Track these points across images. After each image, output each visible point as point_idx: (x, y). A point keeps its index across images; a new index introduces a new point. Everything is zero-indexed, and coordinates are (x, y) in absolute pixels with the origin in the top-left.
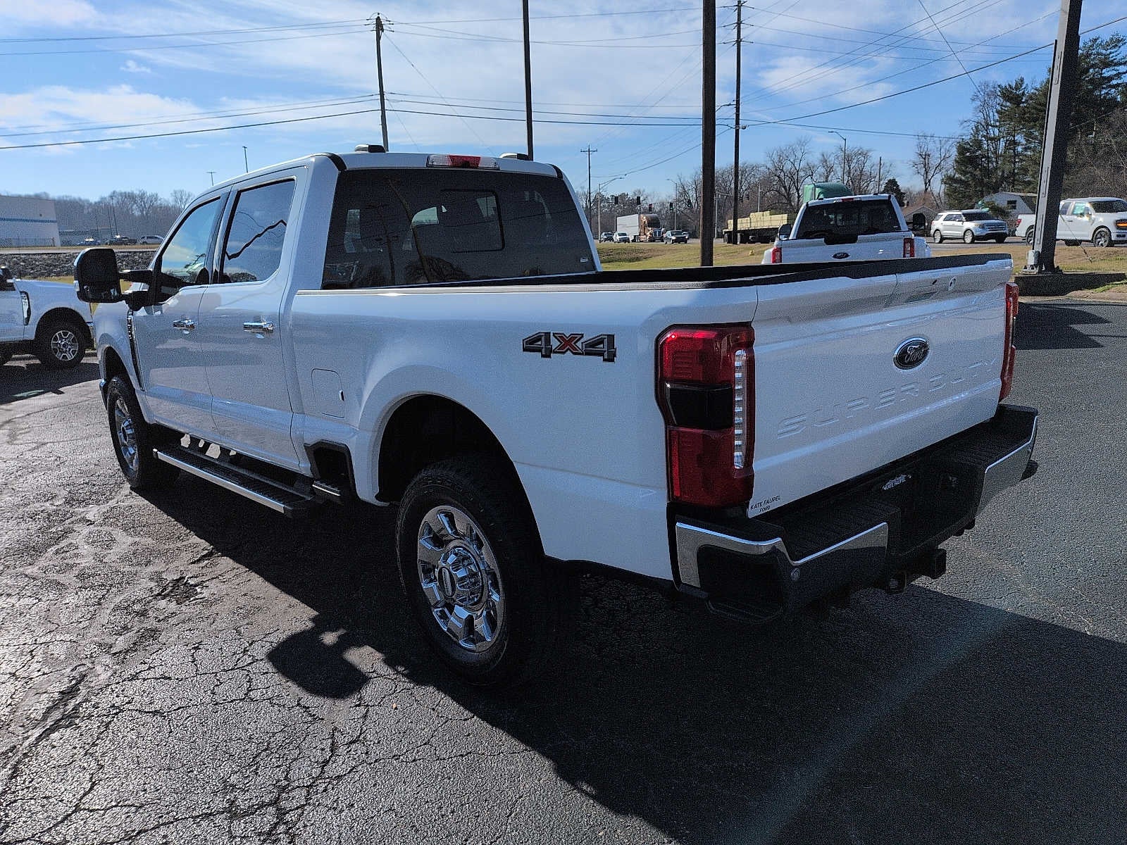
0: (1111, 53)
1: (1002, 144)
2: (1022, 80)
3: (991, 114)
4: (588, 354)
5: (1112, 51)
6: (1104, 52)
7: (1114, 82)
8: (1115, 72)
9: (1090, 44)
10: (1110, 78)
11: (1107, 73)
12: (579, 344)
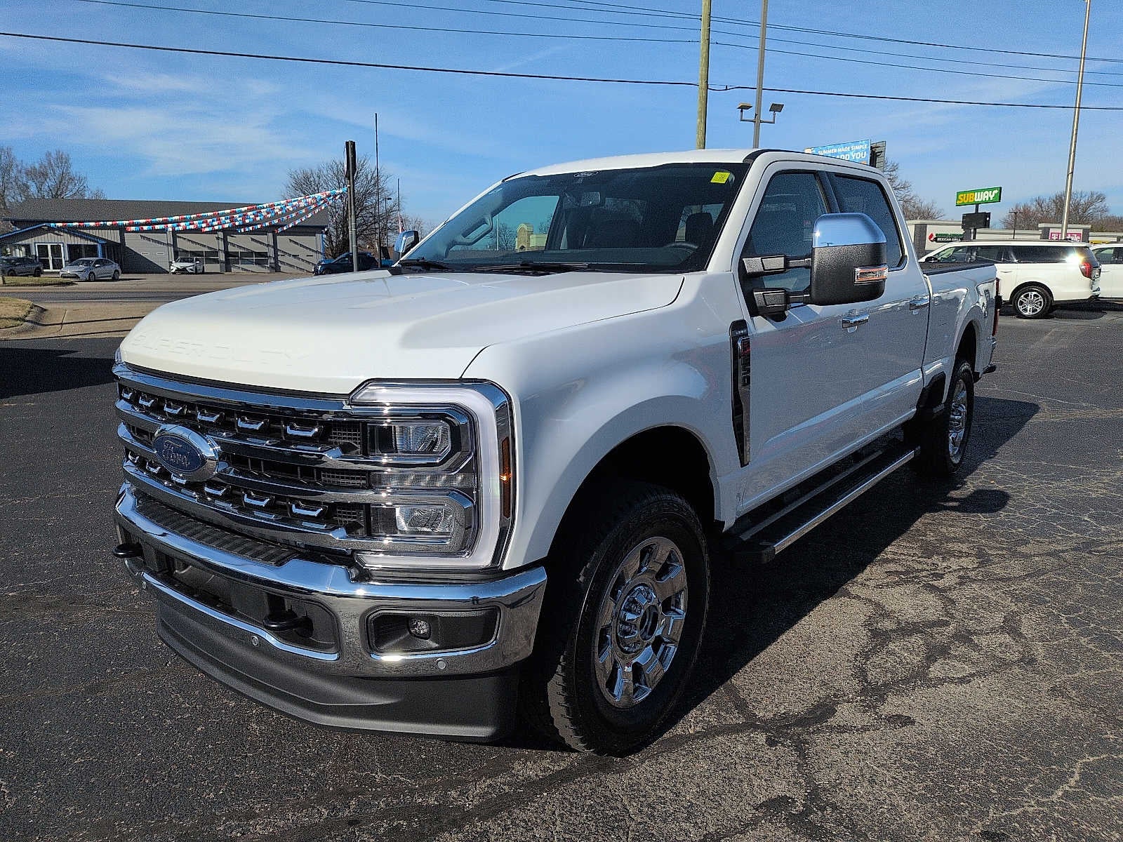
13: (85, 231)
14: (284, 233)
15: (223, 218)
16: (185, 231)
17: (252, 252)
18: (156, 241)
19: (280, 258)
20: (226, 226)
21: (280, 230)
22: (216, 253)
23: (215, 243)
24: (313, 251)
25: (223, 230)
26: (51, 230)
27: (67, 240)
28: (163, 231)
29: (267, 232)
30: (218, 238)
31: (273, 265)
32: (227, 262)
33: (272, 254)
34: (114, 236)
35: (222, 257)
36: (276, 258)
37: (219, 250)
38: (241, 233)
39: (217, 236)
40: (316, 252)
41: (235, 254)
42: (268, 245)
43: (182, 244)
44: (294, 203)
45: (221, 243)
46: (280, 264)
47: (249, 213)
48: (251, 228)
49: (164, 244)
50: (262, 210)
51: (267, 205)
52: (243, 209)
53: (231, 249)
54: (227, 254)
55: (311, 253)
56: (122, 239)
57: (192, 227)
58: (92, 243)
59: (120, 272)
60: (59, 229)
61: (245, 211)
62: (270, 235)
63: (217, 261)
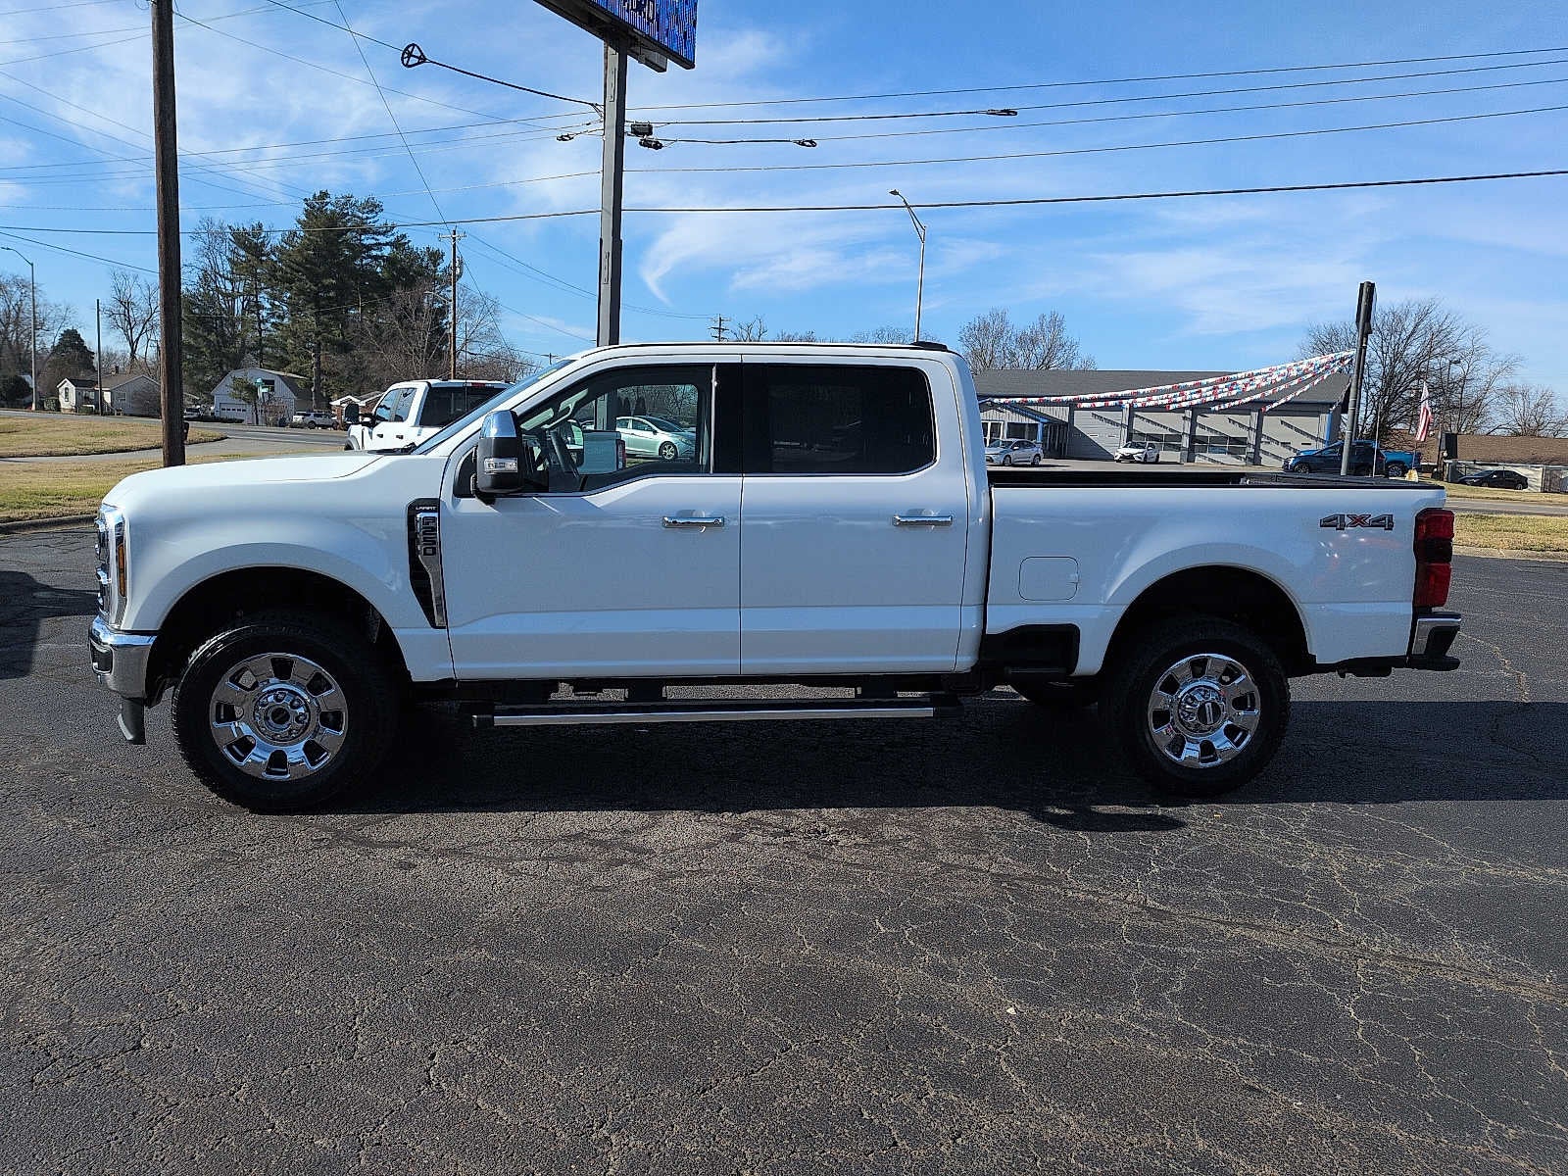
0: (367, 218)
1: (238, 304)
2: (260, 226)
3: (219, 262)
4: (1372, 526)
5: (370, 216)
6: (361, 215)
7: (374, 253)
8: (374, 242)
9: (343, 200)
10: (369, 248)
11: (367, 240)
12: (1367, 521)
13: (1032, 407)
14: (1274, 412)
15: (1188, 392)
16: (1144, 409)
17: (1227, 437)
18: (1109, 421)
19: (1263, 447)
20: (1195, 402)
21: (1268, 408)
22: (1179, 437)
23: (1178, 424)
24: (1312, 437)
25: (1191, 407)
26: (994, 406)
27: (1010, 417)
28: (1119, 408)
29: (1250, 410)
30: (1184, 418)
31: (1252, 456)
32: (1191, 449)
33: (1253, 441)
34: (1061, 414)
35: (1185, 442)
36: (1257, 447)
37: (1184, 433)
38: (1215, 412)
39: (1183, 415)
40: (1317, 439)
41: (1202, 440)
42: (1250, 428)
43: (1139, 426)
44: (1282, 372)
45: (1188, 424)
46: (1261, 455)
47: (1221, 386)
48: (1227, 405)
49: (1118, 425)
50: (1238, 382)
51: (1243, 374)
52: (1211, 380)
53: (1199, 432)
54: (1193, 438)
55: (1309, 440)
56: (1071, 416)
57: (1151, 403)
58: (1034, 422)
59: (1042, 455)
60: (1003, 405)
61: (1216, 383)
62: (1255, 414)
63: (1178, 448)
